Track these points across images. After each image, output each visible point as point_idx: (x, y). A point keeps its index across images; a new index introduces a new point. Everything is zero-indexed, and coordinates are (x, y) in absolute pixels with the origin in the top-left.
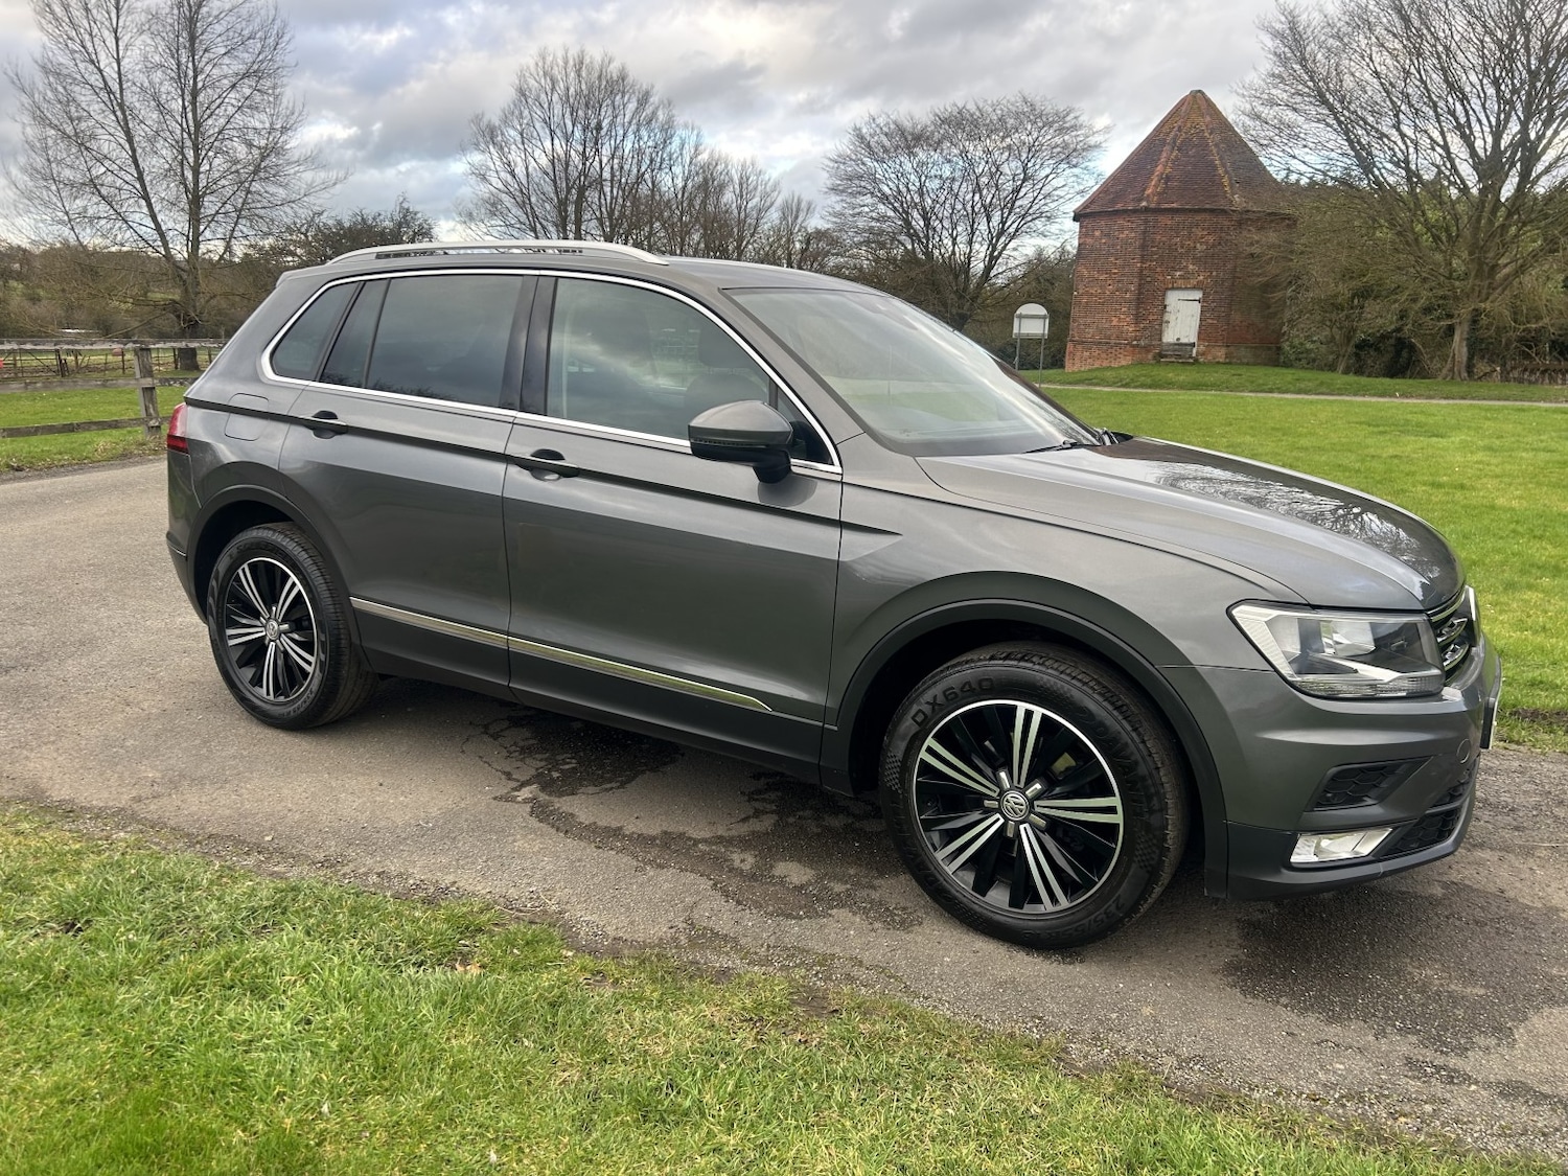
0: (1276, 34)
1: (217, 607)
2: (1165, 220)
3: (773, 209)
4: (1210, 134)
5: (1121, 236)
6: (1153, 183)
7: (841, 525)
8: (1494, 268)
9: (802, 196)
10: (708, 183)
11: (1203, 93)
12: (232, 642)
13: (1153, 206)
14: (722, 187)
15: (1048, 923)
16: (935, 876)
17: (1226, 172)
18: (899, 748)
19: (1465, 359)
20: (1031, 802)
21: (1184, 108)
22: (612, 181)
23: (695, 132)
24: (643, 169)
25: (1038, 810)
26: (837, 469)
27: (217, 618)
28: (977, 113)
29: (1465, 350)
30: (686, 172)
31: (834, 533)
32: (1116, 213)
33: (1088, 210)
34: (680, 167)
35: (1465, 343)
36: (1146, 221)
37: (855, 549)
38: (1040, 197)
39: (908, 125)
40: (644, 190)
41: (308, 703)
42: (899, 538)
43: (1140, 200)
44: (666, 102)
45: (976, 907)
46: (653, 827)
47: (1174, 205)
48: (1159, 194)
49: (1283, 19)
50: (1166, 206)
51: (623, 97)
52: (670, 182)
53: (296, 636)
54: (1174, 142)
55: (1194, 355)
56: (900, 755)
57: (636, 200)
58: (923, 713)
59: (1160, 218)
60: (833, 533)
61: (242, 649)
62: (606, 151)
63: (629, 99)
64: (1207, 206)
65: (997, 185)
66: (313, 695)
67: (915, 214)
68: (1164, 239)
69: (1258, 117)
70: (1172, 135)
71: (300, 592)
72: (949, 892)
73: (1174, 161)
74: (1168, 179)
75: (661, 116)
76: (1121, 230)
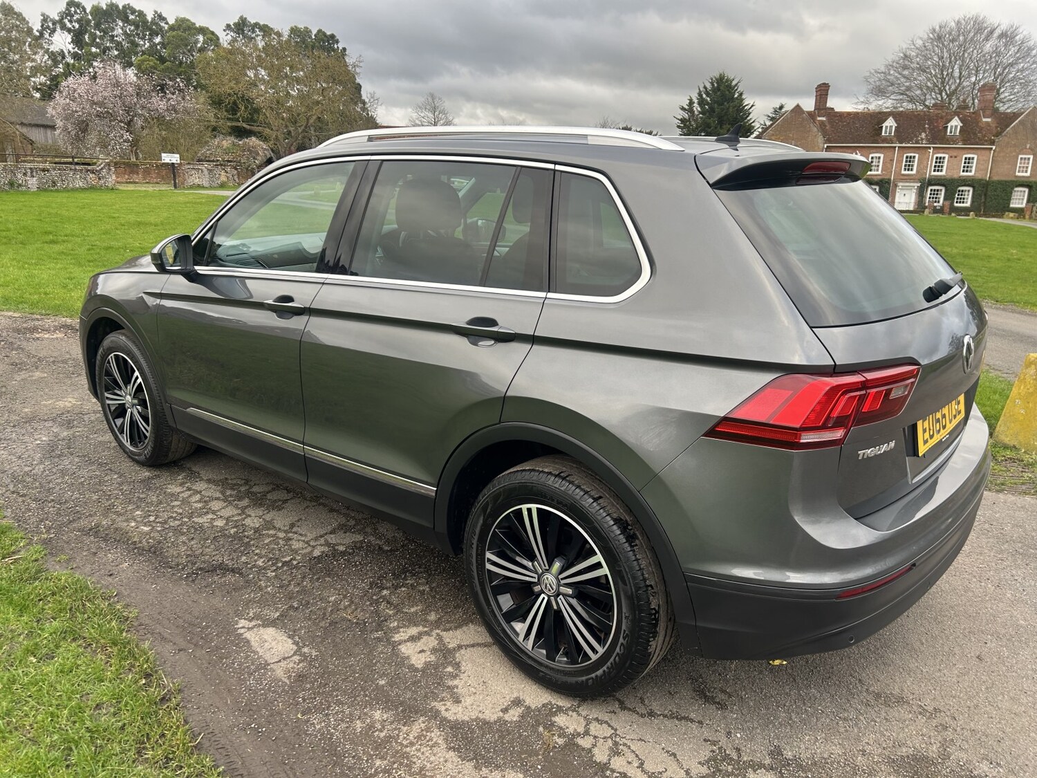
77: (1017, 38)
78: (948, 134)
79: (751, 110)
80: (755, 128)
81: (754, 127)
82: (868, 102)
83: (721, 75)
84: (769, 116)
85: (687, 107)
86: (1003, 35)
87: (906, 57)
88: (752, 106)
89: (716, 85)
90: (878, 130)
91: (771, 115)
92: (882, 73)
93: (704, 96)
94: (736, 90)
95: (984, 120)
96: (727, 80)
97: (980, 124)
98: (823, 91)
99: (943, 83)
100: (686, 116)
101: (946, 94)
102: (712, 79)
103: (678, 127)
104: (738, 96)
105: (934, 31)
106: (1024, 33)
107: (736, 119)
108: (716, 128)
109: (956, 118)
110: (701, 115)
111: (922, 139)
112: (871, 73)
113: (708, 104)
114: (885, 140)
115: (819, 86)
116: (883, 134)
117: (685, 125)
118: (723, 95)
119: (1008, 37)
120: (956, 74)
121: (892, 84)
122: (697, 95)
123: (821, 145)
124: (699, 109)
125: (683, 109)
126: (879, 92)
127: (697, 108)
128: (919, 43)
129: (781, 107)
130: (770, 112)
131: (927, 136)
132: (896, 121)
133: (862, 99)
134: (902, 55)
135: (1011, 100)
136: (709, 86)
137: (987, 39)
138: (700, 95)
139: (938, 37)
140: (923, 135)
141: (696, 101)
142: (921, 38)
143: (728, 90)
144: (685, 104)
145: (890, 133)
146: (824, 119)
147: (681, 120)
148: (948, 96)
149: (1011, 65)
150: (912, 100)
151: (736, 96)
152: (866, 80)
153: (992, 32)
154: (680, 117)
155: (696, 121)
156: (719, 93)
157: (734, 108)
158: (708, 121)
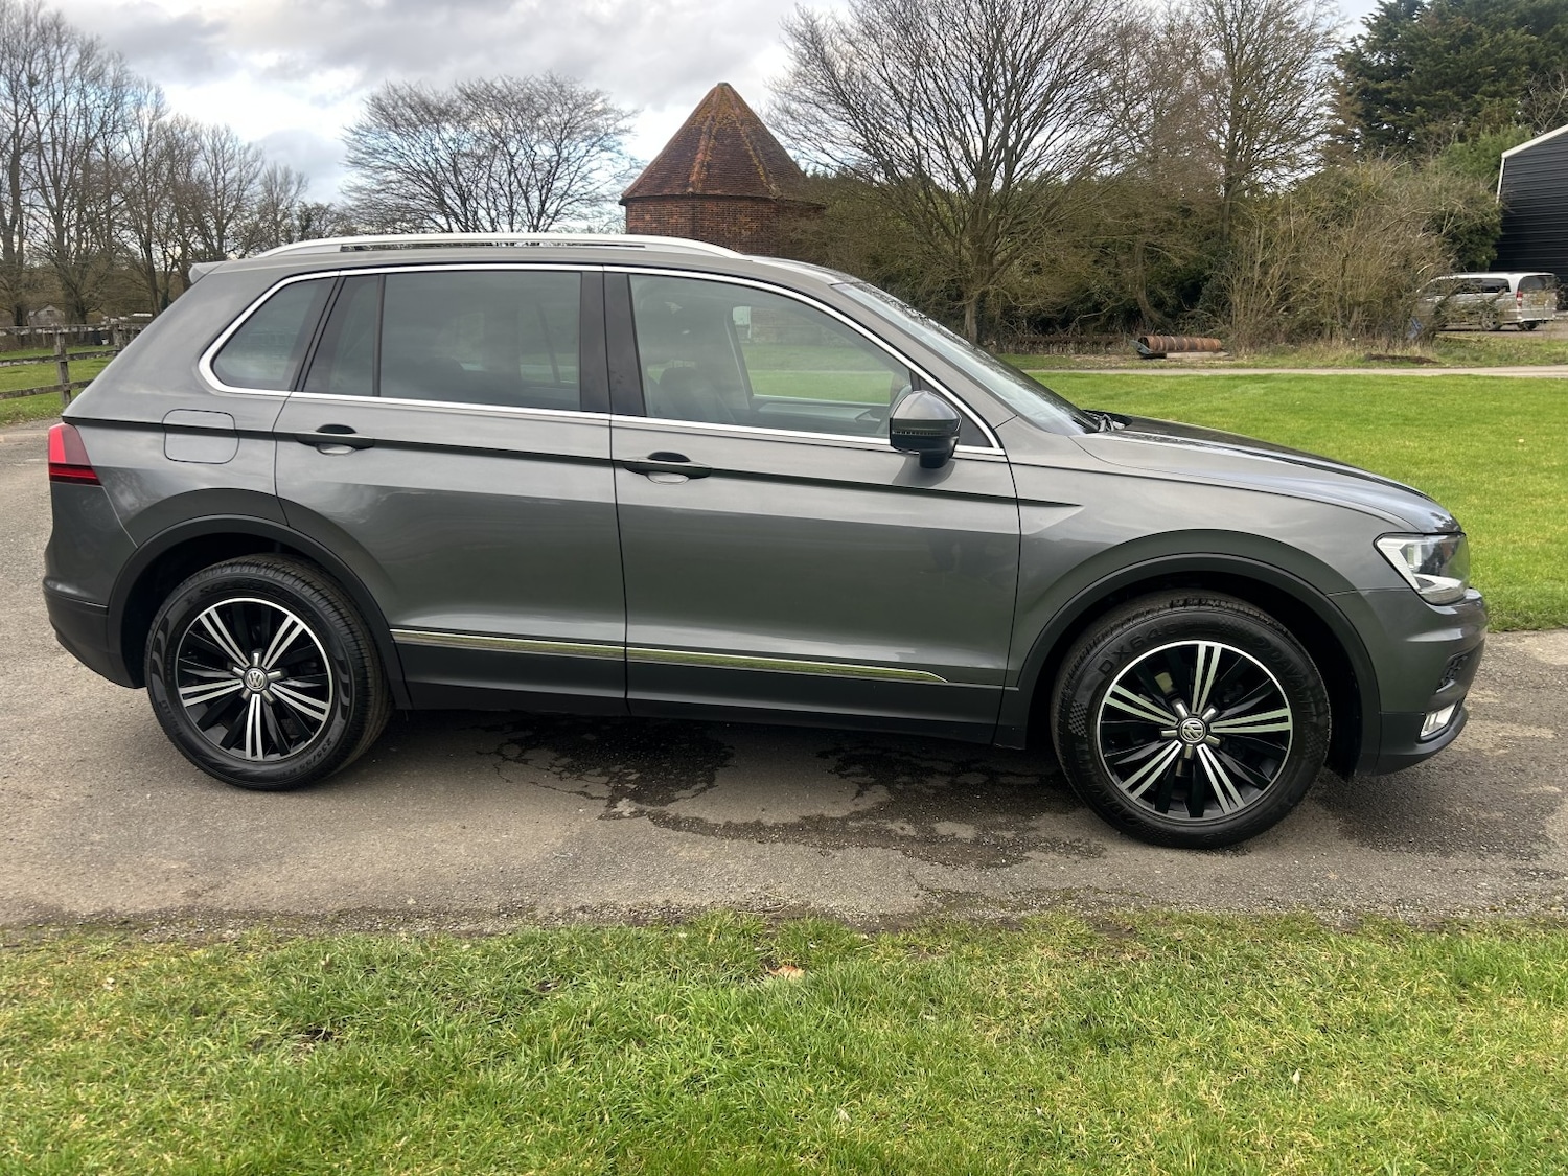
0: (799, 36)
1: (166, 663)
2: (710, 206)
3: (257, 181)
4: (742, 125)
5: (671, 220)
6: (696, 170)
7: (1018, 501)
8: (992, 255)
9: (291, 168)
10: (173, 150)
11: (730, 86)
12: (187, 703)
13: (698, 192)
14: (191, 155)
15: (1228, 824)
16: (1119, 805)
17: (760, 162)
18: (1083, 699)
19: (976, 334)
20: (1207, 725)
21: (714, 100)
22: (54, 143)
23: (153, 91)
24: (92, 134)
25: (1213, 730)
26: (997, 450)
27: (166, 676)
28: (505, 90)
29: (975, 326)
30: (146, 137)
31: (1012, 509)
32: (664, 198)
33: (636, 195)
34: (138, 130)
35: (974, 321)
36: (694, 207)
37: (1037, 522)
38: (576, 178)
39: (432, 99)
40: (97, 155)
41: (323, 756)
42: (1079, 510)
43: (686, 186)
44: (117, 56)
45: (1160, 824)
46: (791, 816)
47: (719, 192)
48: (702, 180)
49: (803, 22)
50: (711, 193)
51: (60, 47)
52: (127, 146)
53: (292, 683)
54: (710, 131)
55: (749, 336)
56: (1086, 704)
57: (87, 168)
58: (1111, 663)
59: (707, 205)
60: (1010, 510)
61: (204, 709)
62: (43, 112)
63: (68, 49)
64: (749, 194)
65: (533, 165)
66: (332, 746)
67: (449, 191)
68: (712, 224)
69: (787, 111)
70: (707, 123)
71: (304, 631)
72: (1134, 816)
73: (712, 150)
74: (709, 166)
75: (110, 71)
76: (671, 215)
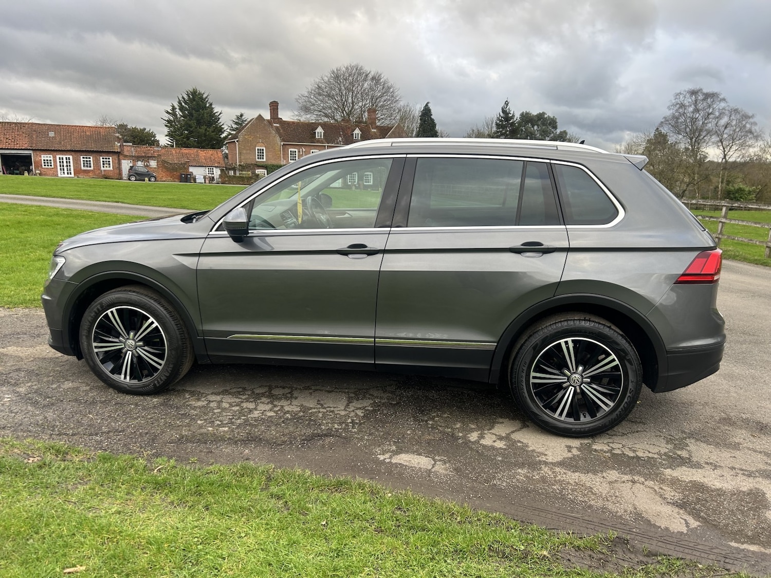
77: (382, 80)
78: (354, 139)
79: (220, 116)
80: (225, 129)
81: (223, 128)
82: (300, 115)
83: (194, 89)
84: (234, 121)
85: (170, 111)
86: (373, 78)
87: (319, 88)
88: (221, 113)
89: (191, 97)
90: (313, 134)
91: (235, 120)
92: (307, 97)
93: (183, 104)
94: (207, 101)
95: (372, 130)
96: (200, 94)
97: (371, 133)
98: (274, 107)
99: (343, 105)
100: (172, 118)
101: (346, 112)
102: (188, 92)
103: (166, 126)
104: (209, 106)
105: (333, 72)
106: (385, 77)
107: (210, 122)
108: (196, 128)
109: (357, 128)
110: (182, 118)
111: (340, 141)
112: (299, 96)
113: (187, 110)
114: (318, 141)
115: (271, 103)
116: (317, 137)
117: (171, 125)
118: (198, 104)
119: (376, 79)
120: (350, 100)
121: (313, 105)
122: (178, 103)
123: (279, 143)
124: (181, 113)
125: (168, 112)
126: (306, 109)
127: (178, 112)
128: (326, 79)
129: (242, 115)
130: (234, 118)
131: (342, 139)
132: (323, 129)
133: (296, 113)
134: (317, 86)
135: (382, 119)
136: (186, 97)
137: (365, 80)
138: (180, 103)
139: (337, 77)
140: (340, 139)
141: (177, 107)
142: (327, 77)
143: (201, 101)
144: (169, 109)
145: (321, 136)
146: (278, 125)
147: (168, 121)
148: (347, 114)
149: (381, 96)
150: (326, 116)
151: (207, 105)
152: (297, 100)
153: (367, 76)
154: (167, 119)
155: (179, 122)
156: (194, 103)
157: (207, 114)
158: (190, 123)
